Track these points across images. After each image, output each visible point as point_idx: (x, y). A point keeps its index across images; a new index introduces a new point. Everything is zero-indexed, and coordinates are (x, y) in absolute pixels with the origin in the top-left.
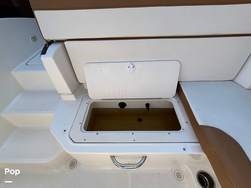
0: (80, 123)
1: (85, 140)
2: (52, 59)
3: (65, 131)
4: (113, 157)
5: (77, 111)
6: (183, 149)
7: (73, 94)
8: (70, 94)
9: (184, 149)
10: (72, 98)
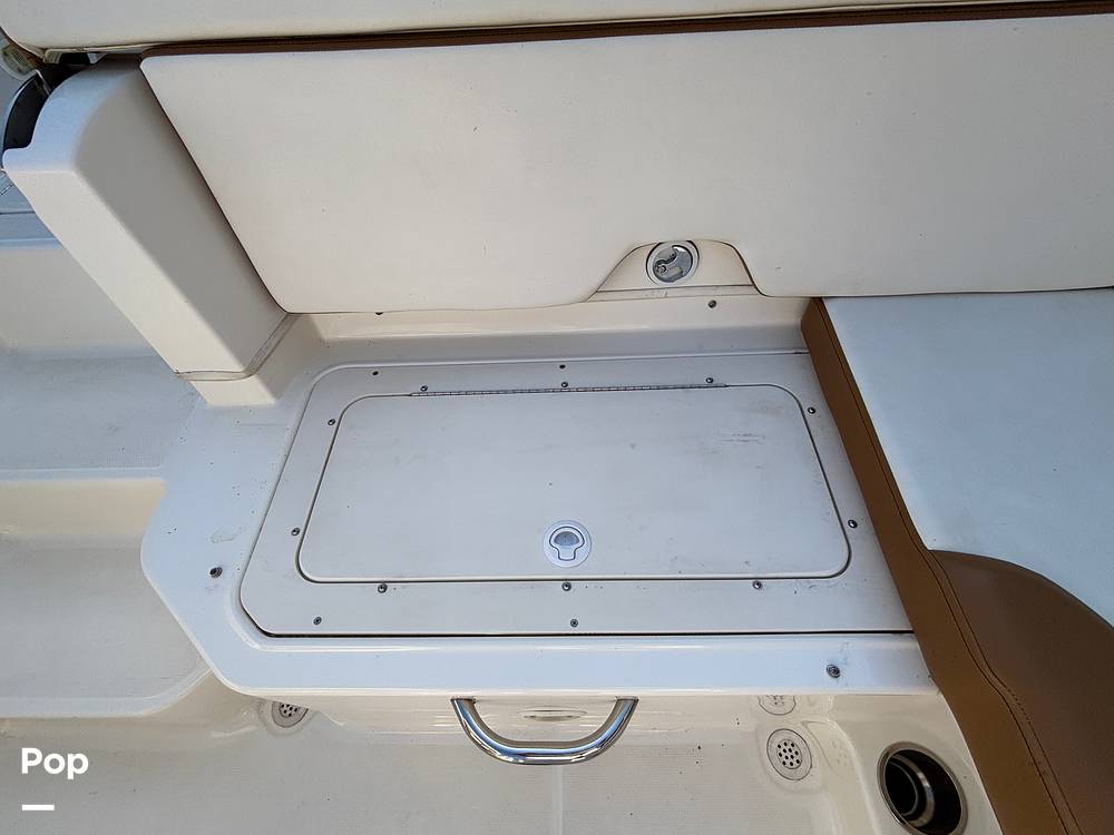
0: (296, 531)
1: (318, 621)
2: (74, 174)
3: (216, 572)
4: (466, 705)
5: (279, 461)
6: (829, 670)
7: (250, 372)
8: (233, 376)
9: (835, 672)
10: (253, 392)
